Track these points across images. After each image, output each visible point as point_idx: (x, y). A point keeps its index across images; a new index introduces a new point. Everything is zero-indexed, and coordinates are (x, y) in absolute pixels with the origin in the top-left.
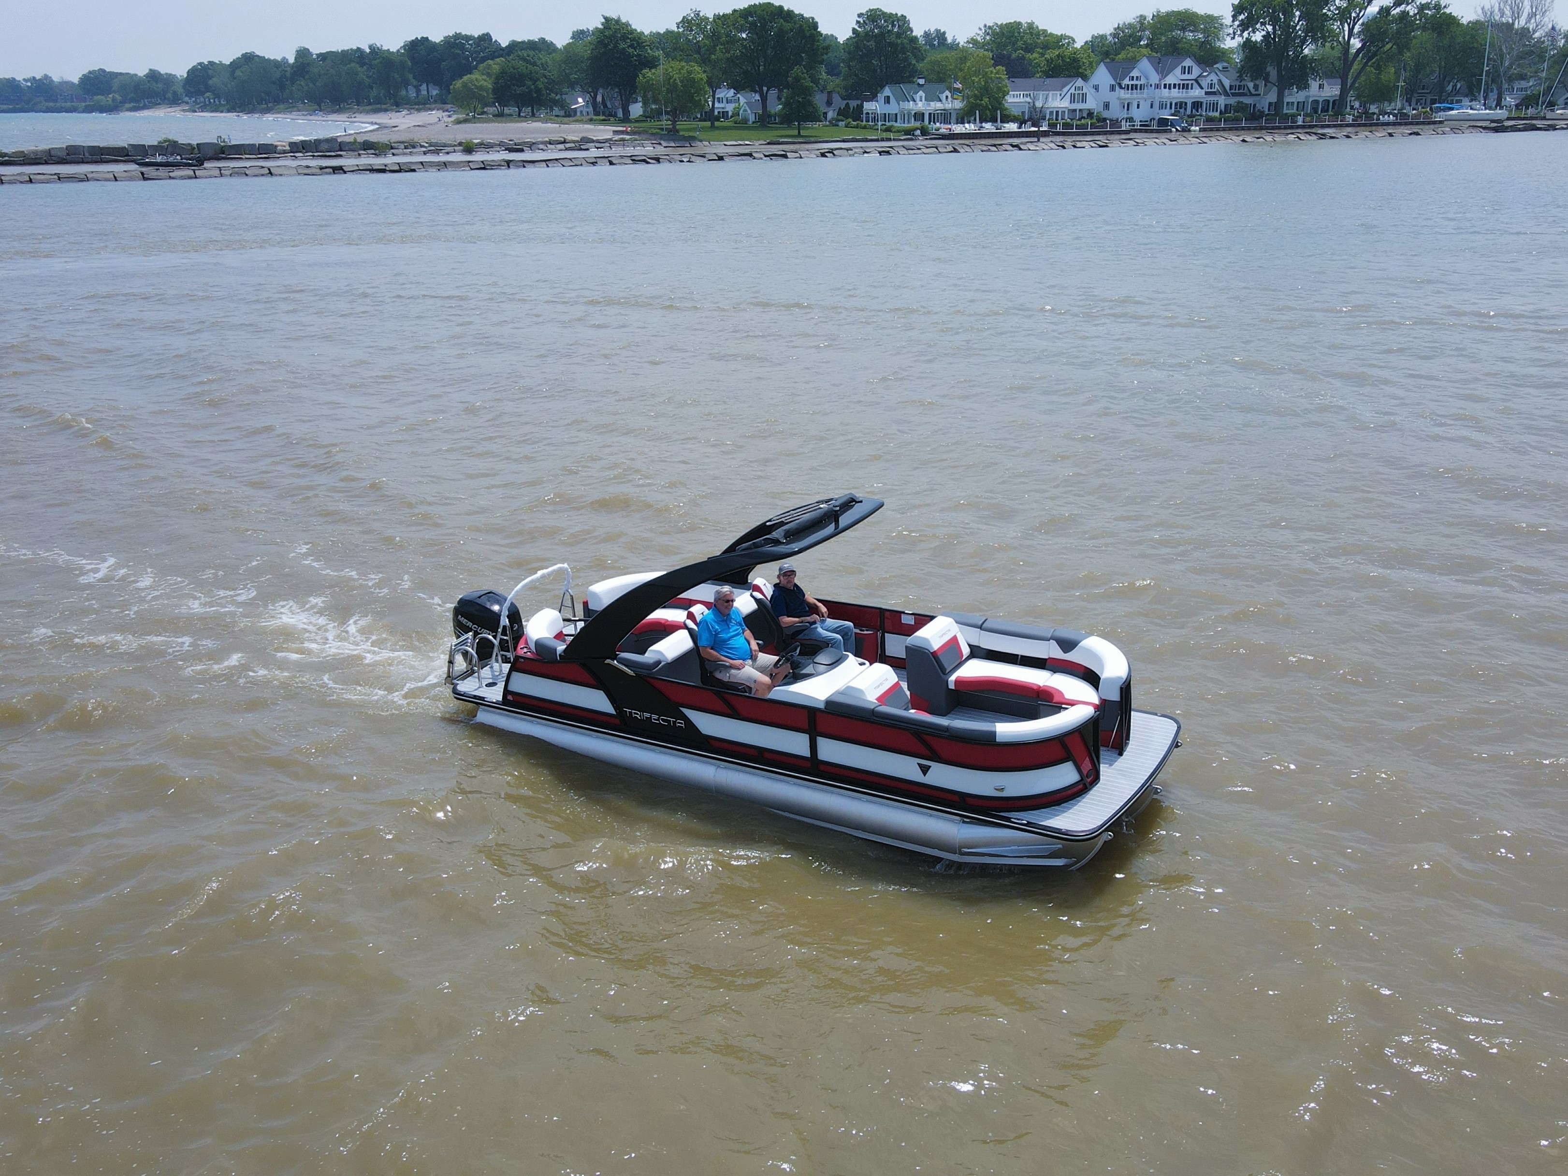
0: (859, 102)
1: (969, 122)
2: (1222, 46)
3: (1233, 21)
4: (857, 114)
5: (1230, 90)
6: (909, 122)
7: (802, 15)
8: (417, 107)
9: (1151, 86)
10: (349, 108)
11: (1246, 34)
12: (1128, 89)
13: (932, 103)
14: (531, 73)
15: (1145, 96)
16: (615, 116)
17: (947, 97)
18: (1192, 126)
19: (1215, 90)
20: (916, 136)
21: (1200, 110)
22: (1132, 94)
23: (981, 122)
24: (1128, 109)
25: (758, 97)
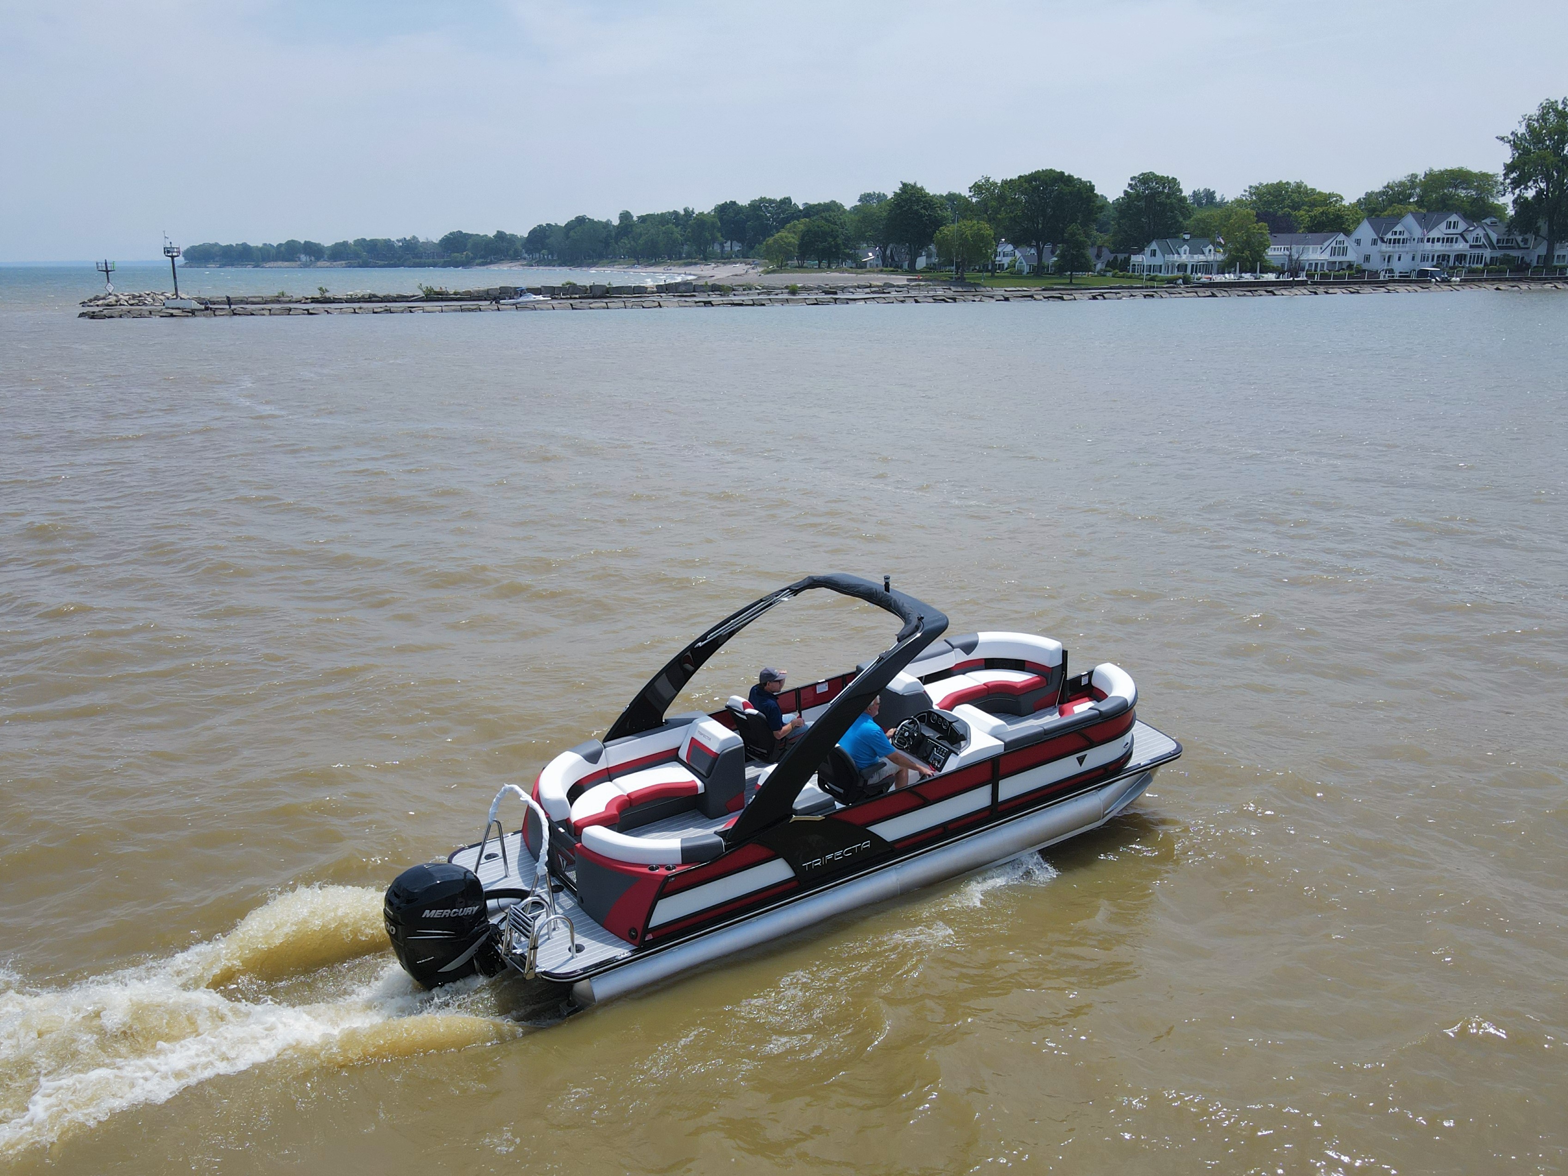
0: (1127, 255)
1: (1229, 273)
2: (1496, 202)
3: (1505, 179)
4: (1125, 265)
5: (1497, 243)
6: (1172, 273)
7: (1080, 180)
8: (723, 261)
9: (1414, 239)
10: (663, 262)
11: (1517, 191)
12: (1390, 243)
13: (1195, 256)
14: (832, 231)
15: (1407, 249)
16: (901, 267)
17: (1210, 250)
18: (1453, 277)
19: (1481, 243)
20: (1178, 284)
21: (1463, 262)
22: (1394, 247)
23: (1241, 272)
24: (1389, 261)
25: (1033, 251)
